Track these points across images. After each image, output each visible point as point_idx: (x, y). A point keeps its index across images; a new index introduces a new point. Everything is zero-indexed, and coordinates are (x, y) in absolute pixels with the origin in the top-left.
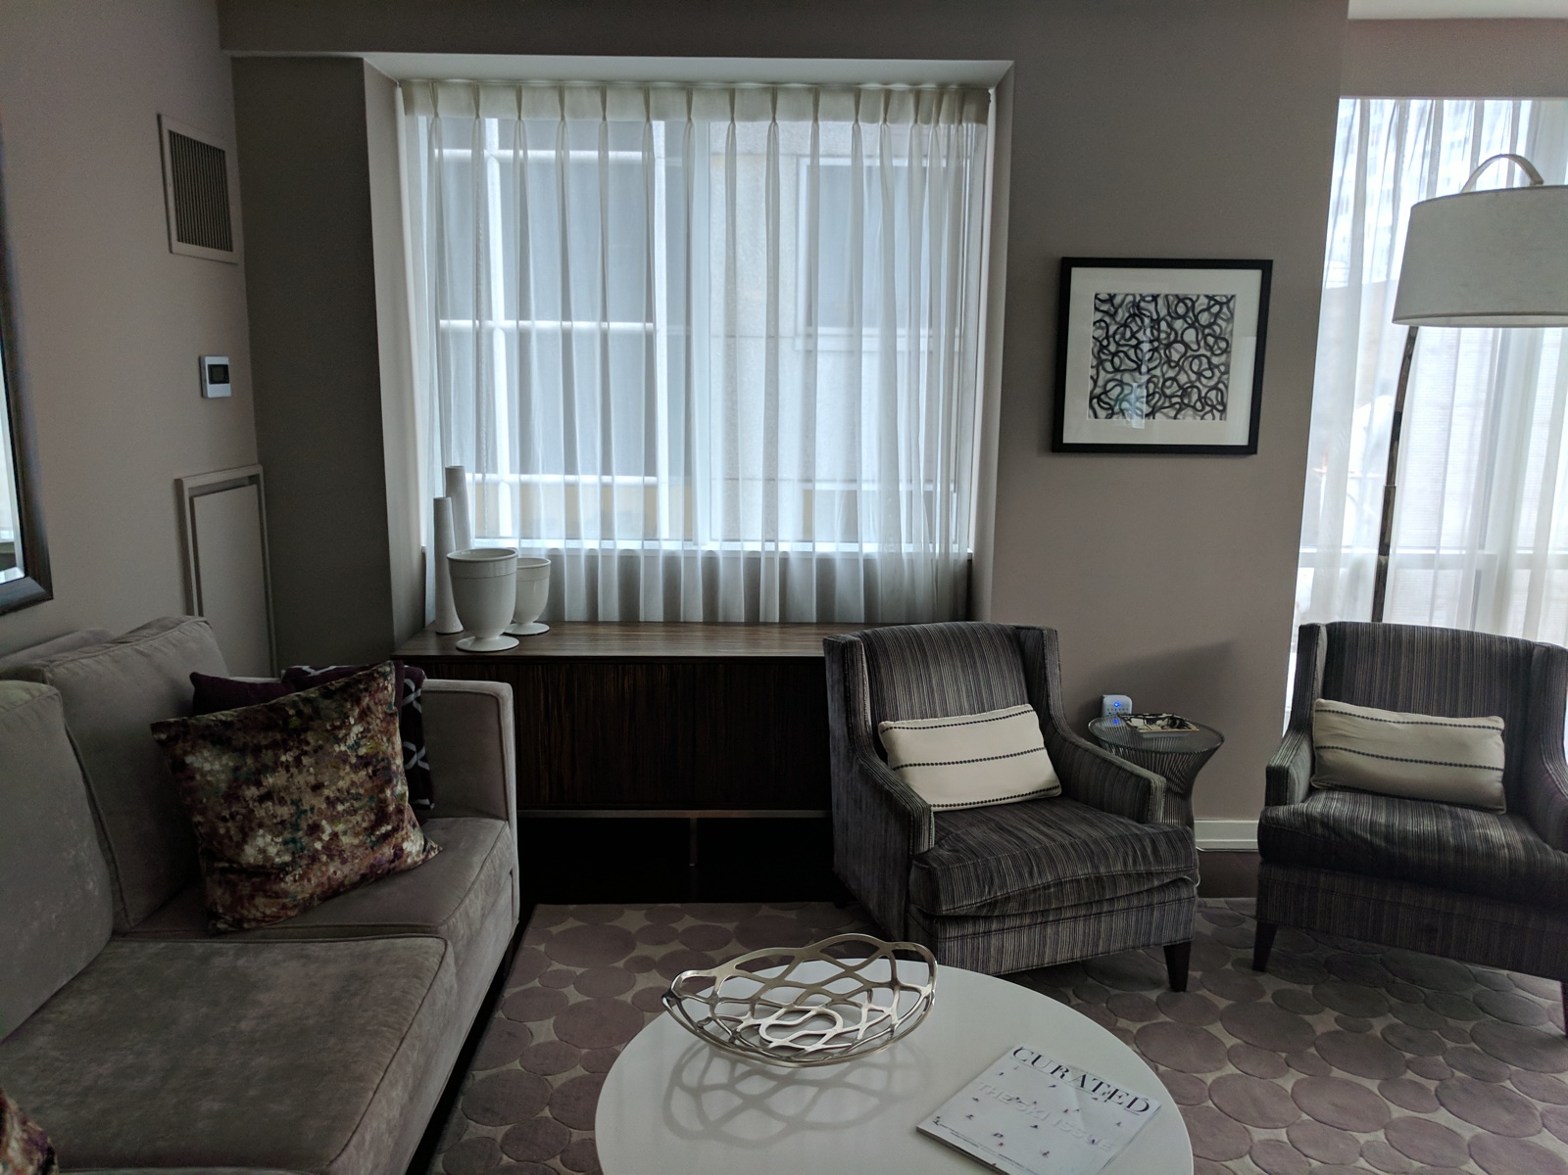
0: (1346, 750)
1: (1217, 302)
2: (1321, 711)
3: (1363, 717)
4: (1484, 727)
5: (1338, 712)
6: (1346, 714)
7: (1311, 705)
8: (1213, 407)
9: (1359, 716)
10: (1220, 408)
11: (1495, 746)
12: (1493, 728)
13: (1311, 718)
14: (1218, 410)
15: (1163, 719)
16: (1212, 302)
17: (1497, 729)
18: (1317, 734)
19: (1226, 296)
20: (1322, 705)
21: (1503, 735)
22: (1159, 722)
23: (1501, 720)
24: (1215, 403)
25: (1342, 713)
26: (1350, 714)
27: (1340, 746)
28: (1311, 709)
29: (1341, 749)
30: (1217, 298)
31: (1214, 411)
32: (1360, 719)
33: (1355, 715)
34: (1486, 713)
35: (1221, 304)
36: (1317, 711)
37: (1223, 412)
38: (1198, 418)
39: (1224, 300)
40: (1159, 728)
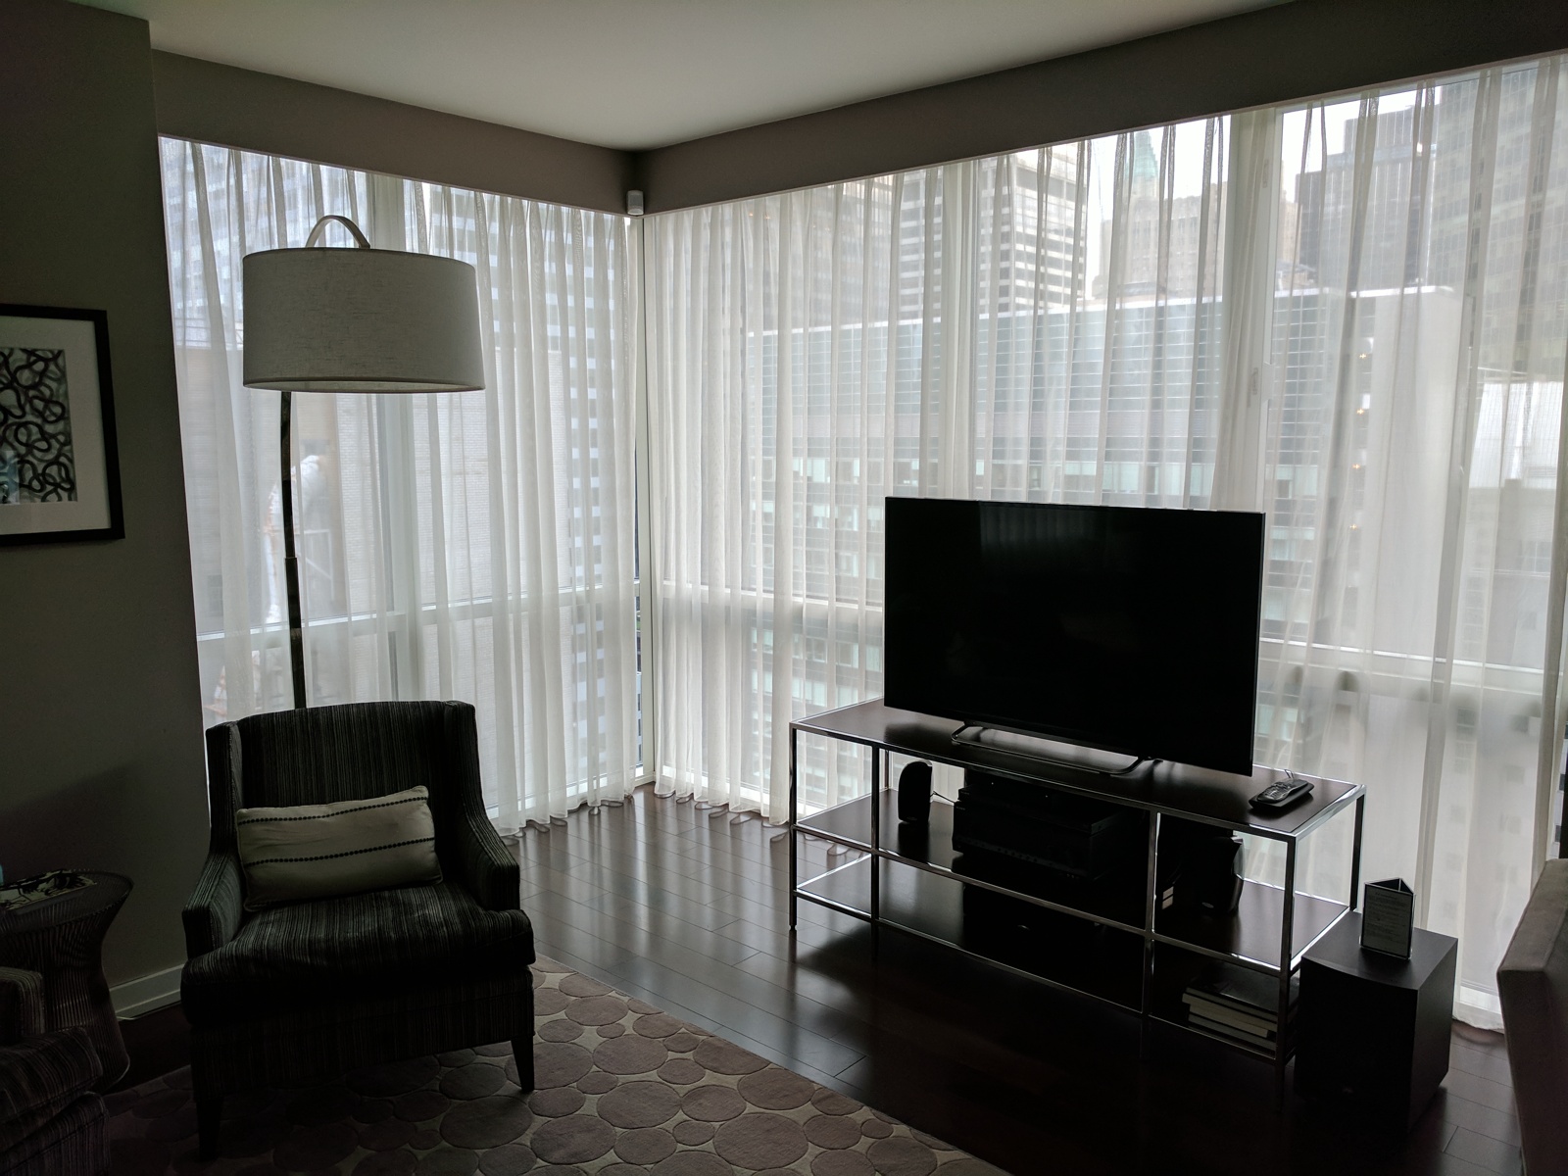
0: (276, 861)
1: (40, 359)
2: (244, 822)
3: (291, 819)
4: (410, 800)
5: (262, 820)
6: (271, 819)
7: (233, 817)
8: (57, 486)
9: (286, 819)
10: (66, 486)
11: (423, 816)
12: (419, 799)
13: (234, 833)
14: (63, 489)
15: (47, 880)
16: (33, 359)
17: (422, 798)
18: (244, 849)
19: (51, 352)
20: (242, 816)
21: (429, 804)
22: (41, 886)
23: (424, 789)
24: (58, 480)
25: (267, 820)
26: (276, 819)
27: (269, 858)
28: (233, 823)
29: (272, 861)
30: (39, 353)
31: (59, 490)
32: (288, 822)
33: (281, 819)
34: (410, 786)
35: (46, 361)
36: (240, 824)
37: (72, 490)
38: (38, 500)
39: (50, 356)
40: (43, 895)
